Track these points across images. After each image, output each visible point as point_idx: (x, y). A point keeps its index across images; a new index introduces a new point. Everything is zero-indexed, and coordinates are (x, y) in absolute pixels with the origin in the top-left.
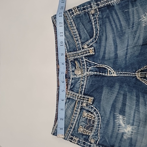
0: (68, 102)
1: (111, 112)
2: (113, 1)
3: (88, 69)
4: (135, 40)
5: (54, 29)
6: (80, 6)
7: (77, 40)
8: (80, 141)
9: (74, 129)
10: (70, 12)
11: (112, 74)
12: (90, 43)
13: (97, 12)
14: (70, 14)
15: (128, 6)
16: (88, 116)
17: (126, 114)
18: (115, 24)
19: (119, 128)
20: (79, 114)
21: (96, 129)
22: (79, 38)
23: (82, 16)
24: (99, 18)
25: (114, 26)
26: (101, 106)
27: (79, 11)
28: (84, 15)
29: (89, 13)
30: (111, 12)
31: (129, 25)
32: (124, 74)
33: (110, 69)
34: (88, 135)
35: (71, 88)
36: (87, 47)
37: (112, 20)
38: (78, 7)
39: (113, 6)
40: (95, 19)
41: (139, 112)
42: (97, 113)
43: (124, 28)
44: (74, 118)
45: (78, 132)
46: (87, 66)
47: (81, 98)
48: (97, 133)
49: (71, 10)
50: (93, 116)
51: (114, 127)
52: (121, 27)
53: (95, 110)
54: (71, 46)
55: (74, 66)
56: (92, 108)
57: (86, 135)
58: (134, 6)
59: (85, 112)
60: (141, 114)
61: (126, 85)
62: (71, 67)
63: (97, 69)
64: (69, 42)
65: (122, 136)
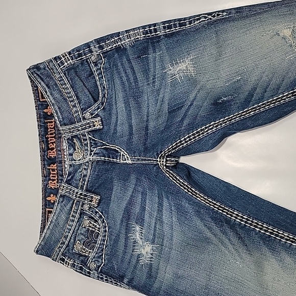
0: (62, 202)
1: (122, 221)
2: (124, 41)
3: (92, 151)
4: (158, 104)
5: (32, 86)
6: (73, 50)
7: (74, 106)
8: (75, 265)
9: (68, 246)
10: (57, 62)
11: (125, 160)
12: (95, 110)
13: (102, 59)
14: (58, 64)
15: (148, 50)
16: (91, 225)
17: (146, 225)
18: (127, 76)
19: (134, 246)
20: (77, 222)
21: (99, 247)
22: (76, 102)
23: (78, 66)
24: (106, 69)
25: (125, 78)
26: (110, 210)
27: (72, 59)
28: (80, 65)
29: (88, 60)
30: (120, 57)
31: (148, 79)
32: (142, 160)
33: (123, 152)
34: (87, 256)
35: (68, 180)
36: (90, 117)
37: (122, 70)
38: (70, 53)
39: (125, 49)
40: (99, 71)
41: (162, 222)
42: (104, 222)
43: (140, 84)
44: (70, 227)
45: (74, 251)
46: (91, 146)
47: (81, 196)
48: (101, 254)
49: (59, 58)
50: (98, 226)
51: (126, 246)
52: (135, 82)
53: (101, 217)
54: (66, 115)
55: (72, 146)
56: (97, 212)
57: (85, 256)
58: (157, 50)
59: (86, 219)
60: (165, 226)
61: (145, 177)
62: (69, 148)
63: (105, 152)
64: (62, 108)
65: (138, 261)
